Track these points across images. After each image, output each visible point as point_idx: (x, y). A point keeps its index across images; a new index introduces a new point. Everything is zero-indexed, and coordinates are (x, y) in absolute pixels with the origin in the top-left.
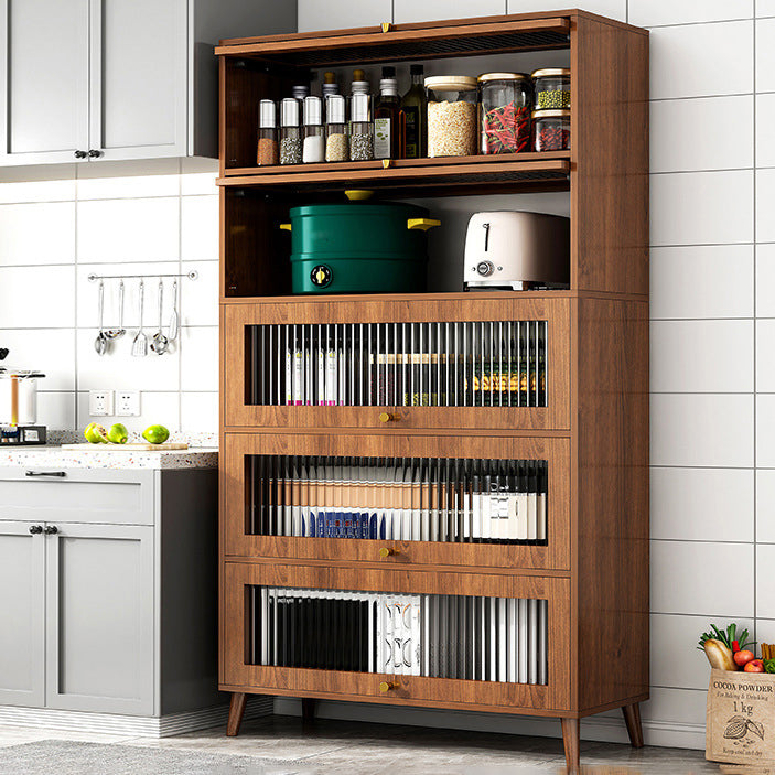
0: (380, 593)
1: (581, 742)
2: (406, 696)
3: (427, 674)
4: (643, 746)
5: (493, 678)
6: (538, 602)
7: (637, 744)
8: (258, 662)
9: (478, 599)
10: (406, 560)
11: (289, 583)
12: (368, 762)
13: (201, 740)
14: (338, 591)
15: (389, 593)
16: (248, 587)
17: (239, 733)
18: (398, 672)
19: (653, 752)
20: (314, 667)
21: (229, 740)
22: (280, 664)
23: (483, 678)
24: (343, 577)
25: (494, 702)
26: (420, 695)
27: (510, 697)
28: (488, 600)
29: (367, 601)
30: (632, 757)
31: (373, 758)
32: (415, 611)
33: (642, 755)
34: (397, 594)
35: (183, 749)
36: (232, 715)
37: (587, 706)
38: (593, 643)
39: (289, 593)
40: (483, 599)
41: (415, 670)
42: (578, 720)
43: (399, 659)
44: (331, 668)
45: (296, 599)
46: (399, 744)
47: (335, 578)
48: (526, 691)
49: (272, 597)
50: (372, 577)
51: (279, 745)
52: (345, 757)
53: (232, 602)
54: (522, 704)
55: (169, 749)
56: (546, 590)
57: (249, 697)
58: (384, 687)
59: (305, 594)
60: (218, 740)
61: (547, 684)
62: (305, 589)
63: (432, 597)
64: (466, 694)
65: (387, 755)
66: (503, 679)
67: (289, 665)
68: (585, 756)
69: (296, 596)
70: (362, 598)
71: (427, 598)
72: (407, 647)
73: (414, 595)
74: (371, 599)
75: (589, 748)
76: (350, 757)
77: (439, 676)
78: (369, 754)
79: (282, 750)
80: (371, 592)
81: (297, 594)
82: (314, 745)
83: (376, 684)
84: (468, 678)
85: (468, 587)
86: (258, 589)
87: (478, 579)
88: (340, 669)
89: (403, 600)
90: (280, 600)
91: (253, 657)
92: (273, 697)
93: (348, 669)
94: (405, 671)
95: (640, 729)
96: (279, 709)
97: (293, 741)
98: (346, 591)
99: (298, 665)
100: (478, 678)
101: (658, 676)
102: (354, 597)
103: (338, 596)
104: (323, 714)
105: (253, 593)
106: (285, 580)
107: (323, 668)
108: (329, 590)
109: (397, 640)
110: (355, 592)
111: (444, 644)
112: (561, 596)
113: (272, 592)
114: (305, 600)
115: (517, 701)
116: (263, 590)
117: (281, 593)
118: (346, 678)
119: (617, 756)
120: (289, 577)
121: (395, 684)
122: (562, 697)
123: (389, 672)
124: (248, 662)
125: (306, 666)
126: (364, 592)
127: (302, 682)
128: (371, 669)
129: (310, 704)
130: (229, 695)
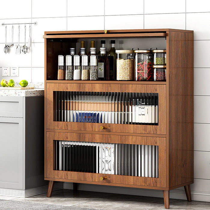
0: (100, 143)
1: (170, 199)
2: (109, 182)
3: (117, 174)
4: (191, 201)
5: (139, 175)
6: (155, 146)
7: (189, 200)
8: (58, 169)
9: (134, 145)
10: (109, 131)
11: (69, 140)
12: (96, 207)
13: (38, 199)
14: (86, 142)
15: (103, 143)
16: (55, 141)
17: (51, 196)
18: (106, 173)
19: (195, 203)
20: (78, 171)
21: (48, 198)
22: (66, 170)
23: (136, 175)
24: (88, 137)
25: (140, 184)
26: (114, 182)
27: (145, 182)
28: (138, 146)
29: (96, 146)
30: (188, 205)
31: (98, 205)
32: (113, 150)
33: (191, 204)
34: (106, 143)
35: (33, 202)
36: (49, 189)
37: (172, 186)
38: (174, 162)
39: (69, 143)
40: (136, 145)
41: (112, 172)
42: (169, 191)
43: (107, 168)
44: (83, 171)
45: (71, 145)
46: (107, 200)
47: (85, 137)
48: (151, 180)
49: (63, 145)
50: (97, 137)
51: (65, 200)
52: (88, 205)
53: (49, 146)
54: (150, 185)
55: (28, 202)
56: (158, 142)
57: (55, 182)
58: (102, 179)
59: (74, 144)
60: (44, 198)
61: (158, 177)
62: (74, 142)
63: (118, 144)
64: (130, 181)
65: (102, 204)
66: (143, 176)
67: (69, 170)
68: (171, 204)
69: (71, 144)
70: (94, 145)
71: (117, 145)
72: (110, 163)
73: (112, 144)
74: (97, 145)
75: (173, 202)
76: (90, 205)
77: (121, 175)
78: (96, 204)
79: (66, 202)
80: (97, 143)
81: (71, 143)
82: (77, 200)
83: (99, 178)
84: (131, 175)
85: (131, 141)
86: (58, 141)
87: (134, 138)
88: (86, 172)
89: (108, 146)
90: (66, 146)
91: (56, 168)
92: (63, 182)
93: (89, 172)
94: (109, 172)
95: (190, 194)
96: (65, 187)
97: (70, 199)
98: (89, 142)
99: (72, 171)
100: (134, 175)
101: (197, 174)
102: (91, 145)
103: (86, 144)
104: (80, 189)
105: (56, 143)
106: (67, 138)
107: (80, 171)
108: (83, 142)
109: (106, 161)
110: (92, 143)
111: (123, 162)
112: (163, 144)
113: (63, 143)
114: (74, 146)
115: (148, 184)
116: (60, 142)
117: (66, 143)
118: (88, 175)
119: (182, 204)
120: (69, 138)
121: (105, 177)
122: (163, 183)
123: (103, 173)
124: (55, 169)
125: (75, 171)
126: (94, 143)
127: (73, 177)
128: (97, 172)
129: (76, 185)
130: (48, 181)
